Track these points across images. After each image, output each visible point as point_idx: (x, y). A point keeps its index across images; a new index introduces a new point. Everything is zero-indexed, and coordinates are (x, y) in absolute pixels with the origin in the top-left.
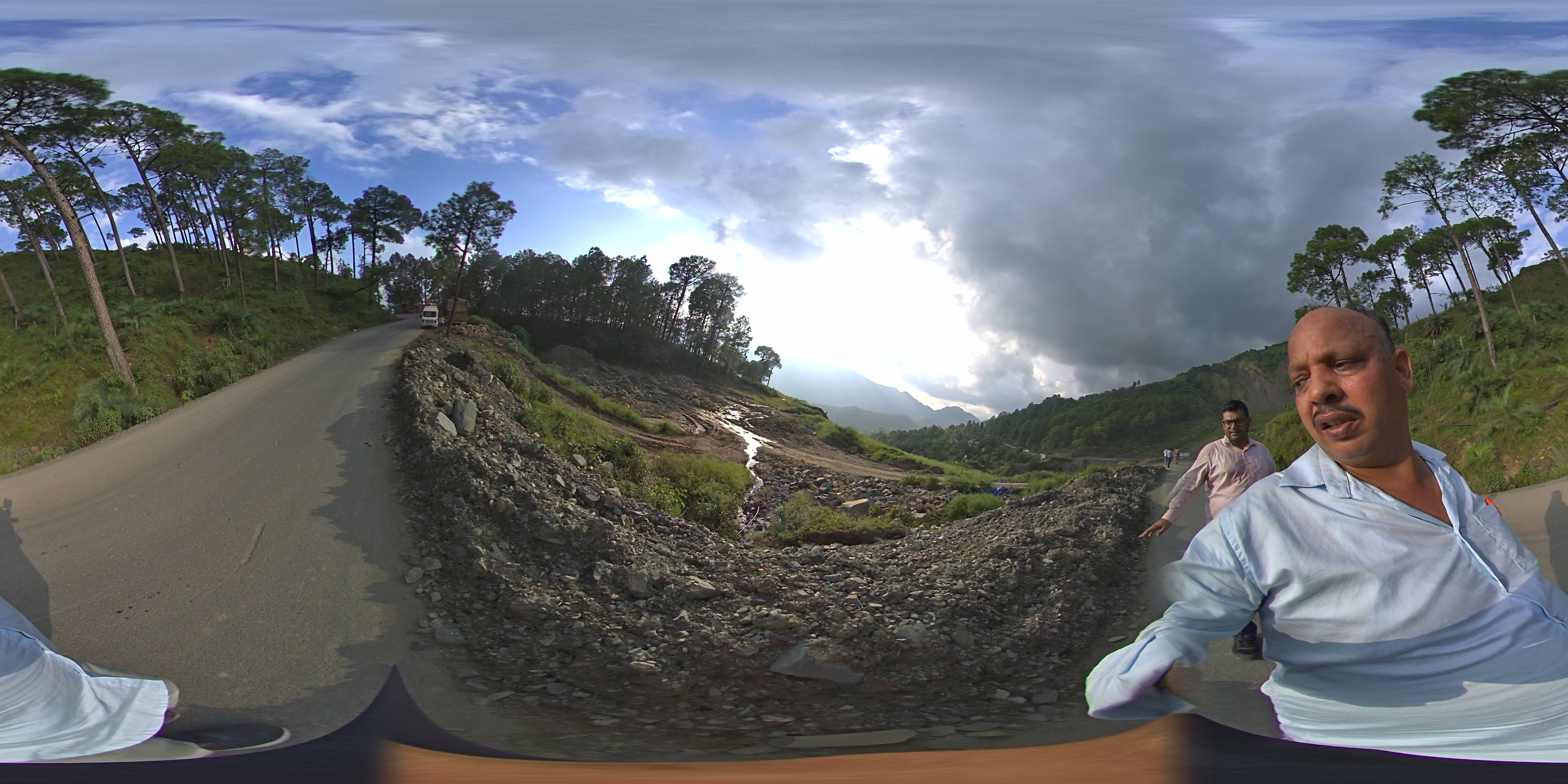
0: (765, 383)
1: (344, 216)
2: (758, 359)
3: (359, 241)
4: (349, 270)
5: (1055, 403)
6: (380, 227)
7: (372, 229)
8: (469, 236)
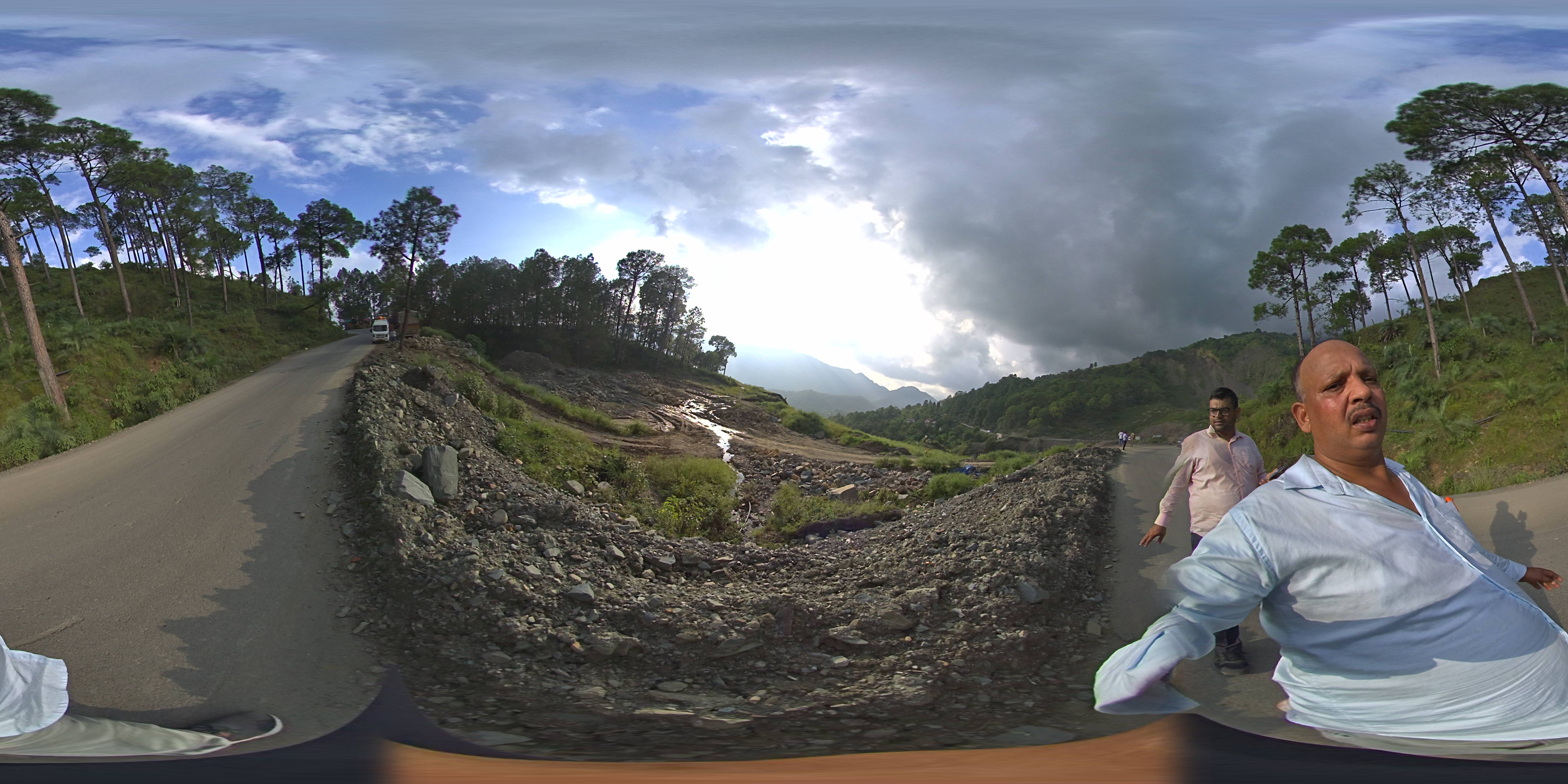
0: (721, 372)
1: (290, 232)
2: (713, 349)
3: (306, 256)
4: (298, 287)
5: (1011, 383)
6: (325, 241)
7: (318, 245)
8: (415, 243)
